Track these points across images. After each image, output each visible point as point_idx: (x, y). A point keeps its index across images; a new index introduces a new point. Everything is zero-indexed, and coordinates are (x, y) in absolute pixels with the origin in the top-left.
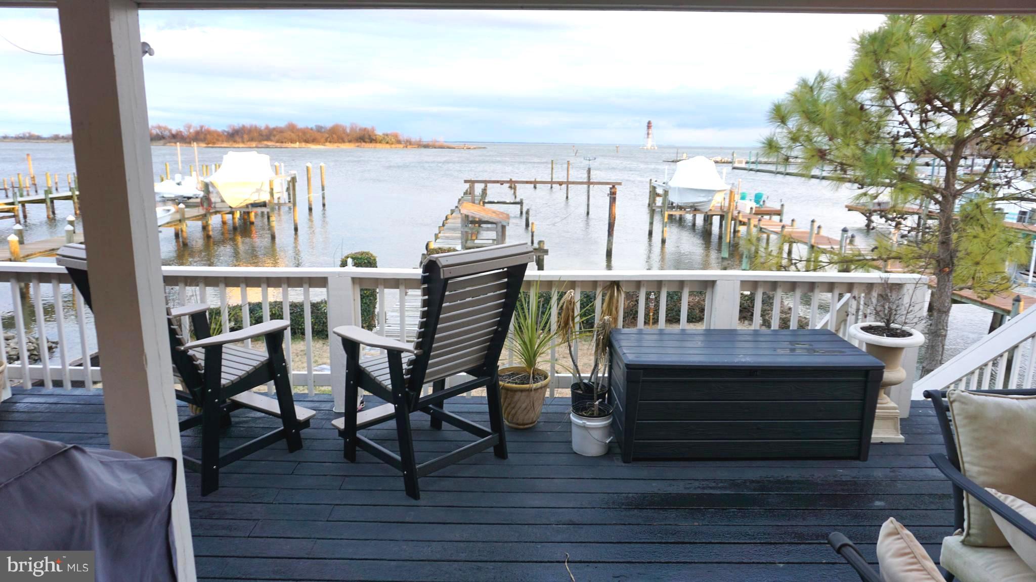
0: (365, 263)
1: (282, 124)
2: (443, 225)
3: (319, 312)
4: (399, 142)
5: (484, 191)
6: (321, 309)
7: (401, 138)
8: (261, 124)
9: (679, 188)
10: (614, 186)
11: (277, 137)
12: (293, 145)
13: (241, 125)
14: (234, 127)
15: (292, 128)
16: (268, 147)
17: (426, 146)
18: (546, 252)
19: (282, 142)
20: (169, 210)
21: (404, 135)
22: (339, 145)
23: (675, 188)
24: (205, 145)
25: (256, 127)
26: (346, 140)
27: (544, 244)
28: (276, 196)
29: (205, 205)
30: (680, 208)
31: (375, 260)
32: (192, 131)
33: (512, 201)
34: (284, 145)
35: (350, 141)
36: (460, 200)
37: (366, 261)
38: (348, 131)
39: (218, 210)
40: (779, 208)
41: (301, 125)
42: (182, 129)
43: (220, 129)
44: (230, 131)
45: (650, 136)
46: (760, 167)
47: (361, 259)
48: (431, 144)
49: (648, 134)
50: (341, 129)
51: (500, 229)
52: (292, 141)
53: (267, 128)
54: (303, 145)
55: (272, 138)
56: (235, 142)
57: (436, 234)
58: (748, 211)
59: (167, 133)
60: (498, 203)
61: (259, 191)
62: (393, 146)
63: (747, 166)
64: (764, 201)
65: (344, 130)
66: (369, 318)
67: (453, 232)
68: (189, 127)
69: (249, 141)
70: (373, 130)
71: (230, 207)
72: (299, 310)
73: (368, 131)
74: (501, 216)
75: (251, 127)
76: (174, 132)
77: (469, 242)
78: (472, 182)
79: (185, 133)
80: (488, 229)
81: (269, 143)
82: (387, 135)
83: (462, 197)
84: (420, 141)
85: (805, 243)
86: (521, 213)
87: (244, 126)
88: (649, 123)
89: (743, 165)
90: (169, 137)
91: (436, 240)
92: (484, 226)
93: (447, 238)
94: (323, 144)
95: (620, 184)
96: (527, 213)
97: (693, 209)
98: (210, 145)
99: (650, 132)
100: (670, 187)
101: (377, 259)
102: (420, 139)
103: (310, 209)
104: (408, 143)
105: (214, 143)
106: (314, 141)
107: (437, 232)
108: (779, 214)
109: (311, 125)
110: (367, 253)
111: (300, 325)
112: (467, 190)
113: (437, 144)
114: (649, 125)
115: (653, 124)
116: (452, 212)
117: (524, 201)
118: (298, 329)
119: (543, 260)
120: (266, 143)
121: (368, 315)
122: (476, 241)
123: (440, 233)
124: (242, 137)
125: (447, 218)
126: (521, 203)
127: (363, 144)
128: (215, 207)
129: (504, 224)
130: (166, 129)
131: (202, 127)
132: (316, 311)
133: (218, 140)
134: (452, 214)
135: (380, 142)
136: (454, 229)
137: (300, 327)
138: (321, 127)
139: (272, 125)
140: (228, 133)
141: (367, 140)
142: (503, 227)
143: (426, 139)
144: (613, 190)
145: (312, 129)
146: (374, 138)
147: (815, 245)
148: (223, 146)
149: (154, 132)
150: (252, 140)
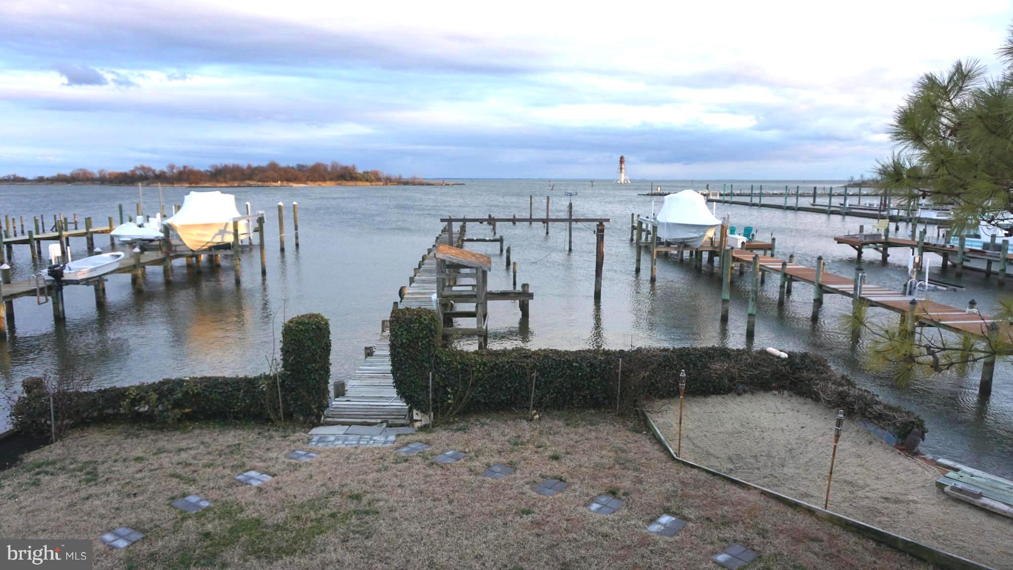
0: (313, 329)
1: (264, 164)
2: (420, 267)
3: (256, 390)
4: (379, 179)
5: (463, 229)
6: (259, 386)
7: (381, 176)
8: (243, 164)
9: (668, 224)
10: (601, 224)
11: (259, 176)
12: (274, 184)
13: (223, 165)
14: (216, 166)
15: (273, 167)
16: (250, 186)
17: (406, 183)
18: (531, 296)
19: (264, 181)
20: (118, 256)
21: (385, 172)
22: (321, 183)
23: (663, 224)
24: (188, 185)
25: (238, 166)
26: (327, 178)
27: (528, 287)
28: (241, 237)
29: (164, 249)
30: (668, 244)
31: (327, 324)
32: (175, 171)
33: (492, 239)
34: (266, 184)
35: (331, 180)
36: (437, 238)
37: (314, 327)
38: (329, 169)
39: (178, 253)
40: (769, 242)
41: (283, 164)
42: (165, 170)
43: (202, 169)
44: (213, 170)
45: (623, 171)
46: (735, 199)
47: (308, 323)
48: (410, 180)
49: (621, 169)
50: (322, 168)
51: (480, 274)
52: (275, 181)
53: (249, 167)
54: (285, 183)
55: (255, 178)
56: (218, 181)
57: (410, 278)
58: (739, 246)
59: (150, 174)
60: (478, 240)
61: (223, 232)
62: (373, 183)
63: (721, 198)
64: (753, 235)
65: (325, 168)
66: (320, 397)
67: (429, 274)
68: (172, 167)
69: (231, 180)
70: (354, 168)
71: (192, 250)
72: (230, 389)
73: (349, 170)
74: (482, 260)
75: (234, 166)
76: (157, 172)
77: (446, 289)
78: (450, 221)
79: (169, 174)
80: (467, 275)
81: (251, 183)
82: (367, 173)
83: (440, 235)
84: (400, 178)
85: (812, 282)
86: (502, 250)
87: (226, 166)
88: (622, 158)
89: (718, 198)
90: (152, 177)
91: (411, 284)
92: (463, 271)
93: (423, 281)
94: (305, 182)
95: (608, 220)
96: (508, 251)
97: (683, 245)
98: (193, 185)
99: (623, 166)
100: (659, 223)
101: (330, 322)
102: (400, 177)
103: (282, 250)
104: (388, 181)
105: (197, 183)
106: (296, 179)
107: (412, 275)
108: (770, 249)
109: (293, 164)
110: (317, 316)
111: (231, 408)
112: (445, 228)
113: (417, 181)
114: (622, 161)
115: (626, 158)
116: (430, 251)
117: (504, 238)
118: (230, 412)
119: (528, 305)
120: (248, 182)
121: (317, 394)
122: (454, 288)
123: (415, 276)
124: (225, 177)
125: (424, 258)
126: (501, 240)
127: (344, 182)
128: (176, 251)
129: (485, 269)
130: (149, 169)
131: (185, 167)
132: (252, 390)
133: (201, 180)
134: (429, 254)
135: (360, 180)
136: (430, 271)
137: (232, 411)
138: (303, 166)
139: (255, 164)
140: (211, 172)
141: (348, 178)
142: (484, 273)
143: (406, 176)
144: (600, 228)
145: (293, 168)
146: (355, 176)
147: (823, 284)
148: (206, 185)
149: (138, 172)
150: (234, 179)
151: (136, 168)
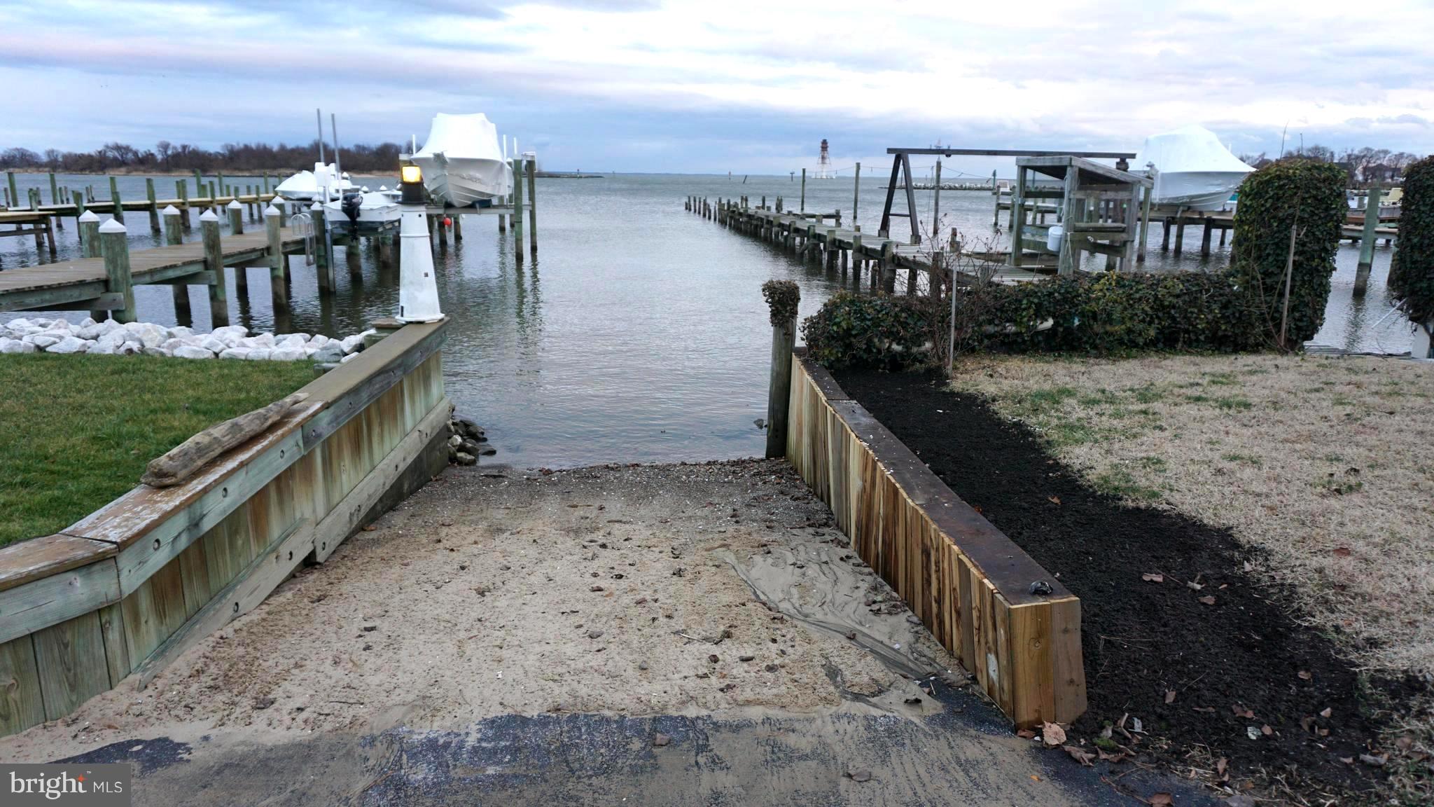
11: (301, 162)
14: (232, 146)
22: (392, 173)
24: (189, 175)
25: (265, 148)
32: (170, 152)
42: (154, 151)
43: (211, 151)
44: (227, 152)
50: (393, 150)
55: (293, 164)
56: (236, 168)
59: (130, 156)
68: (165, 147)
69: (256, 167)
75: (259, 146)
76: (141, 154)
79: (159, 156)
87: (247, 147)
90: (133, 161)
94: (369, 171)
106: (355, 168)
120: (283, 170)
124: (247, 163)
130: (127, 149)
139: (291, 145)
140: (223, 155)
149: (110, 154)
150: (262, 166)
151: (107, 147)
